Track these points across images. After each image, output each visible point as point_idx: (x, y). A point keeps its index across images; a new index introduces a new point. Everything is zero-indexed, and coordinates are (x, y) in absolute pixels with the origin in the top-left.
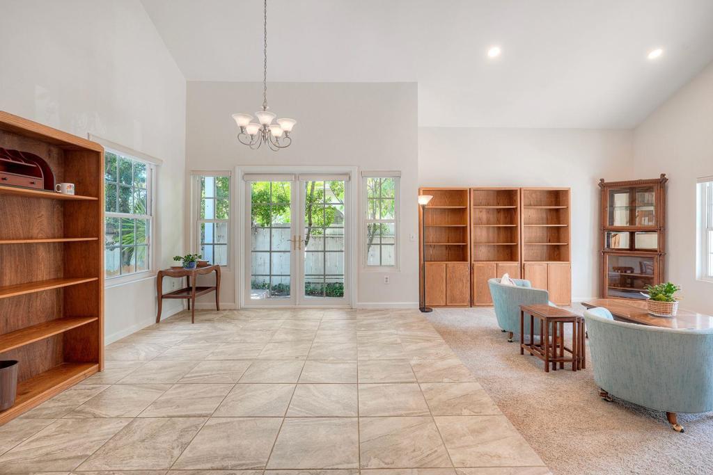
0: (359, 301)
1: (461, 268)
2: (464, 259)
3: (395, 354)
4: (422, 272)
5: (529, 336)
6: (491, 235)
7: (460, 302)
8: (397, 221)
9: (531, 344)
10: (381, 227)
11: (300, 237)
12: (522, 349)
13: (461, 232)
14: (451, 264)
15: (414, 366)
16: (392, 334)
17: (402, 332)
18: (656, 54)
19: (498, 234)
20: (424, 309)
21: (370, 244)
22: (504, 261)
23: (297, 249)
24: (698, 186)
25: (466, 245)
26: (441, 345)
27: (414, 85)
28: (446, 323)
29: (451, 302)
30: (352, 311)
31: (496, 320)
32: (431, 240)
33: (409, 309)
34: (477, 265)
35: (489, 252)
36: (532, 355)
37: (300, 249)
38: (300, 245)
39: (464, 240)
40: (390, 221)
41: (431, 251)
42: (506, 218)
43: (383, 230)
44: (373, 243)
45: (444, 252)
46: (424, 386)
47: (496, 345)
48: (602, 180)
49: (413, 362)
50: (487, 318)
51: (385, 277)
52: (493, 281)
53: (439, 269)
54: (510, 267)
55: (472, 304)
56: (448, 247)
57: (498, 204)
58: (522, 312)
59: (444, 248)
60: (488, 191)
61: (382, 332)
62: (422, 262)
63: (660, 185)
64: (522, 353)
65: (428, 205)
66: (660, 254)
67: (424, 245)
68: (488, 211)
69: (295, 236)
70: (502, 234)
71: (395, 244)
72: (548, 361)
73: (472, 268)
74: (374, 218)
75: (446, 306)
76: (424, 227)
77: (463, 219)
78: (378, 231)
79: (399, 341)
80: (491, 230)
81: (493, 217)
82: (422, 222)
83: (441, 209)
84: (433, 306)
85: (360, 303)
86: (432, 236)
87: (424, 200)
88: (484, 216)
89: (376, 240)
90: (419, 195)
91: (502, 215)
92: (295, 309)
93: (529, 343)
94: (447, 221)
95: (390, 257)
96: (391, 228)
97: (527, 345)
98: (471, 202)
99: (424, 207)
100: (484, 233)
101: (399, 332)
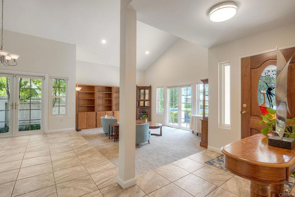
0: (48, 130)
1: (93, 114)
2: (94, 111)
3: (65, 145)
4: (77, 117)
5: (111, 133)
6: (104, 102)
7: (92, 127)
8: (66, 97)
9: (112, 135)
10: (59, 99)
11: (16, 103)
12: (109, 137)
13: (92, 101)
14: (88, 113)
15: (73, 146)
16: (64, 139)
17: (68, 138)
18: (147, 53)
19: (106, 102)
20: (78, 130)
21: (53, 106)
22: (108, 111)
23: (14, 109)
24: (157, 89)
25: (94, 106)
26: (83, 139)
27: (74, 46)
28: (86, 134)
29: (89, 127)
30: (45, 134)
31: (103, 131)
32: (81, 104)
33: (72, 131)
34: (98, 113)
35: (103, 108)
36: (112, 138)
37: (16, 109)
38: (16, 107)
39: (94, 104)
40: (63, 97)
41: (81, 108)
42: (109, 96)
43: (60, 100)
44: (55, 105)
45: (86, 109)
46: (75, 151)
47: (102, 137)
48: (137, 85)
49: (72, 146)
50: (101, 130)
51: (61, 119)
52: (102, 117)
53: (84, 115)
54: (110, 113)
55: (96, 127)
56: (87, 107)
57: (106, 92)
58: (109, 126)
59: (86, 107)
60: (103, 87)
61: (60, 139)
62: (77, 112)
63: (150, 88)
64: (109, 138)
65: (80, 91)
66: (150, 107)
67: (78, 106)
68: (103, 94)
69: (13, 103)
70: (107, 102)
71: (66, 106)
72: (115, 139)
73: (96, 114)
74: (56, 95)
75: (87, 128)
76: (78, 99)
77: (94, 97)
78: (58, 100)
79: (67, 141)
80: (104, 100)
81: (104, 96)
82: (77, 97)
83: (85, 92)
84: (81, 129)
85: (49, 131)
86: (82, 103)
87: (78, 89)
88: (101, 95)
89: (57, 104)
90: (76, 87)
91: (107, 95)
92: (13, 137)
93: (111, 135)
94: (88, 97)
95: (63, 111)
96: (64, 99)
97: (111, 136)
98: (96, 90)
99: (78, 92)
100: (101, 101)
101: (67, 138)
